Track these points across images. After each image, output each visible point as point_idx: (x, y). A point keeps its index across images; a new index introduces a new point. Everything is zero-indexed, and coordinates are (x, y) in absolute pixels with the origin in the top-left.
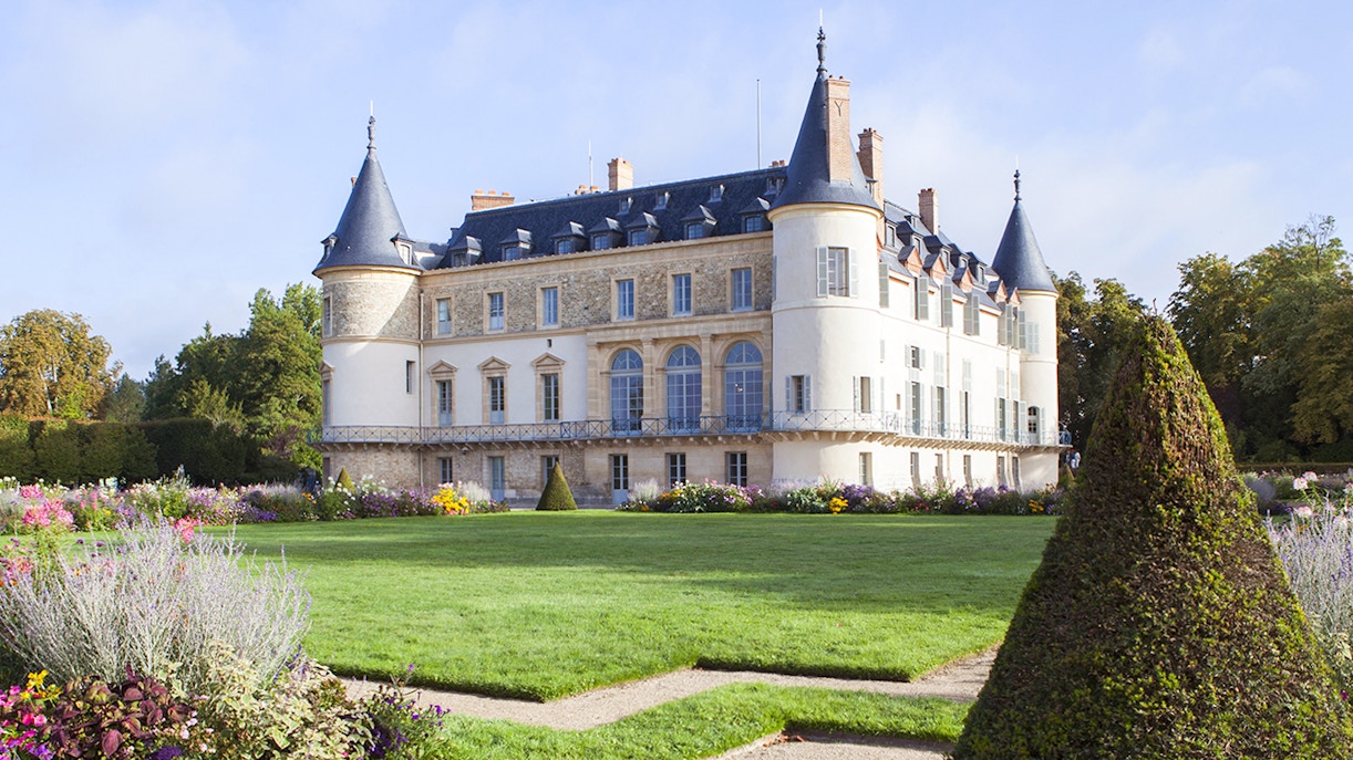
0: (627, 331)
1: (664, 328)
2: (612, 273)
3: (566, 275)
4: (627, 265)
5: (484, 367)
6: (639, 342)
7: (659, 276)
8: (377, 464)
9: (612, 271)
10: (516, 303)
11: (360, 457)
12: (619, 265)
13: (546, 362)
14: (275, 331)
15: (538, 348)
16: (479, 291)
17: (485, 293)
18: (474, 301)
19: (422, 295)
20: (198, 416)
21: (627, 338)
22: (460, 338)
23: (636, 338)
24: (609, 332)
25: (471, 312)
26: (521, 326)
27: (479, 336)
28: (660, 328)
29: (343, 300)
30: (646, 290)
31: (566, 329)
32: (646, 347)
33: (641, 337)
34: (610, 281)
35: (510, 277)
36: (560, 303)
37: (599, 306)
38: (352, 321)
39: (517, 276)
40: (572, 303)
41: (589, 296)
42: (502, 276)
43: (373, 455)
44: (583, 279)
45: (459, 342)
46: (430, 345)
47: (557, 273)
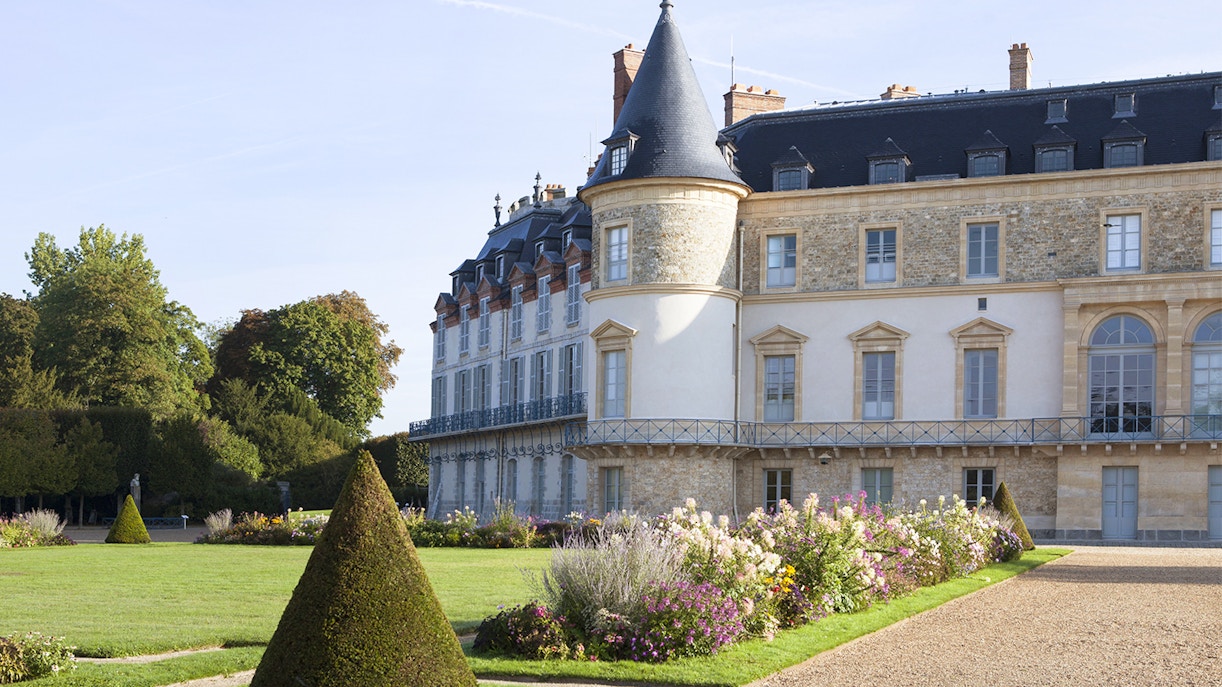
0: (1140, 288)
1: (1209, 285)
2: (1101, 204)
3: (1015, 206)
4: (1130, 192)
5: (860, 337)
6: (1162, 305)
7: (1188, 210)
8: (702, 477)
9: (1101, 201)
10: (921, 243)
11: (678, 465)
12: (1116, 192)
13: (975, 331)
14: (117, 290)
15: (961, 310)
16: (851, 226)
17: (863, 227)
18: (840, 240)
19: (743, 229)
20: (21, 407)
21: (1140, 298)
22: (812, 291)
23: (1156, 298)
24: (1105, 290)
25: (834, 255)
26: (929, 277)
27: (850, 289)
28: (1200, 285)
29: (656, 230)
30: (1165, 229)
31: (1014, 283)
32: (1174, 312)
33: (1165, 297)
34: (1097, 215)
35: (908, 206)
36: (1002, 245)
37: (1076, 251)
38: (670, 261)
39: (923, 205)
40: (1027, 246)
41: (1058, 236)
42: (893, 204)
43: (697, 463)
44: (1048, 210)
45: (810, 300)
46: (756, 302)
47: (999, 202)
